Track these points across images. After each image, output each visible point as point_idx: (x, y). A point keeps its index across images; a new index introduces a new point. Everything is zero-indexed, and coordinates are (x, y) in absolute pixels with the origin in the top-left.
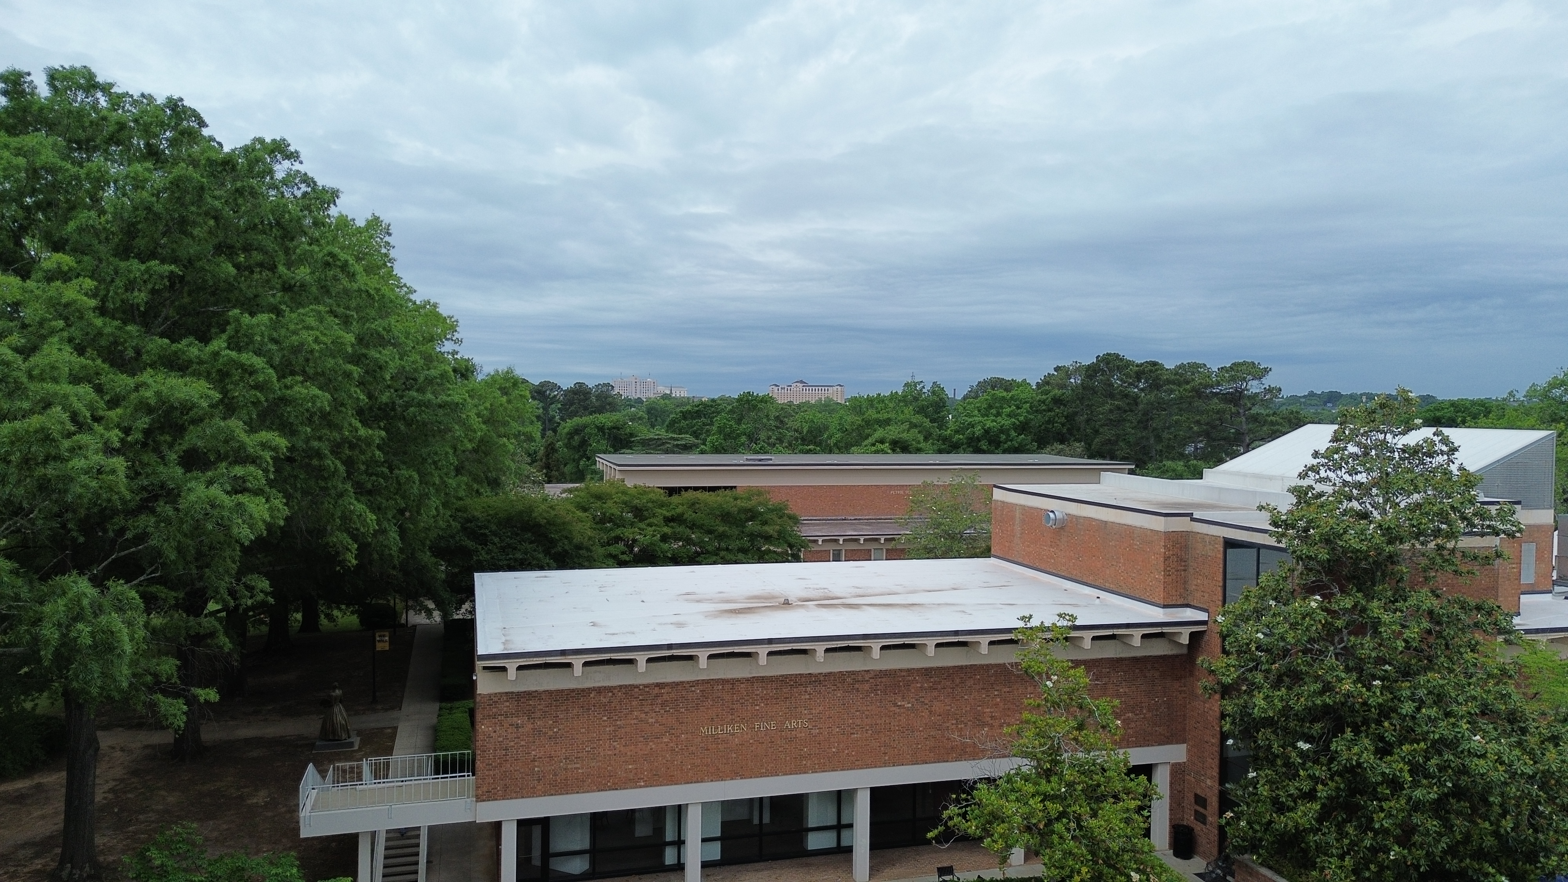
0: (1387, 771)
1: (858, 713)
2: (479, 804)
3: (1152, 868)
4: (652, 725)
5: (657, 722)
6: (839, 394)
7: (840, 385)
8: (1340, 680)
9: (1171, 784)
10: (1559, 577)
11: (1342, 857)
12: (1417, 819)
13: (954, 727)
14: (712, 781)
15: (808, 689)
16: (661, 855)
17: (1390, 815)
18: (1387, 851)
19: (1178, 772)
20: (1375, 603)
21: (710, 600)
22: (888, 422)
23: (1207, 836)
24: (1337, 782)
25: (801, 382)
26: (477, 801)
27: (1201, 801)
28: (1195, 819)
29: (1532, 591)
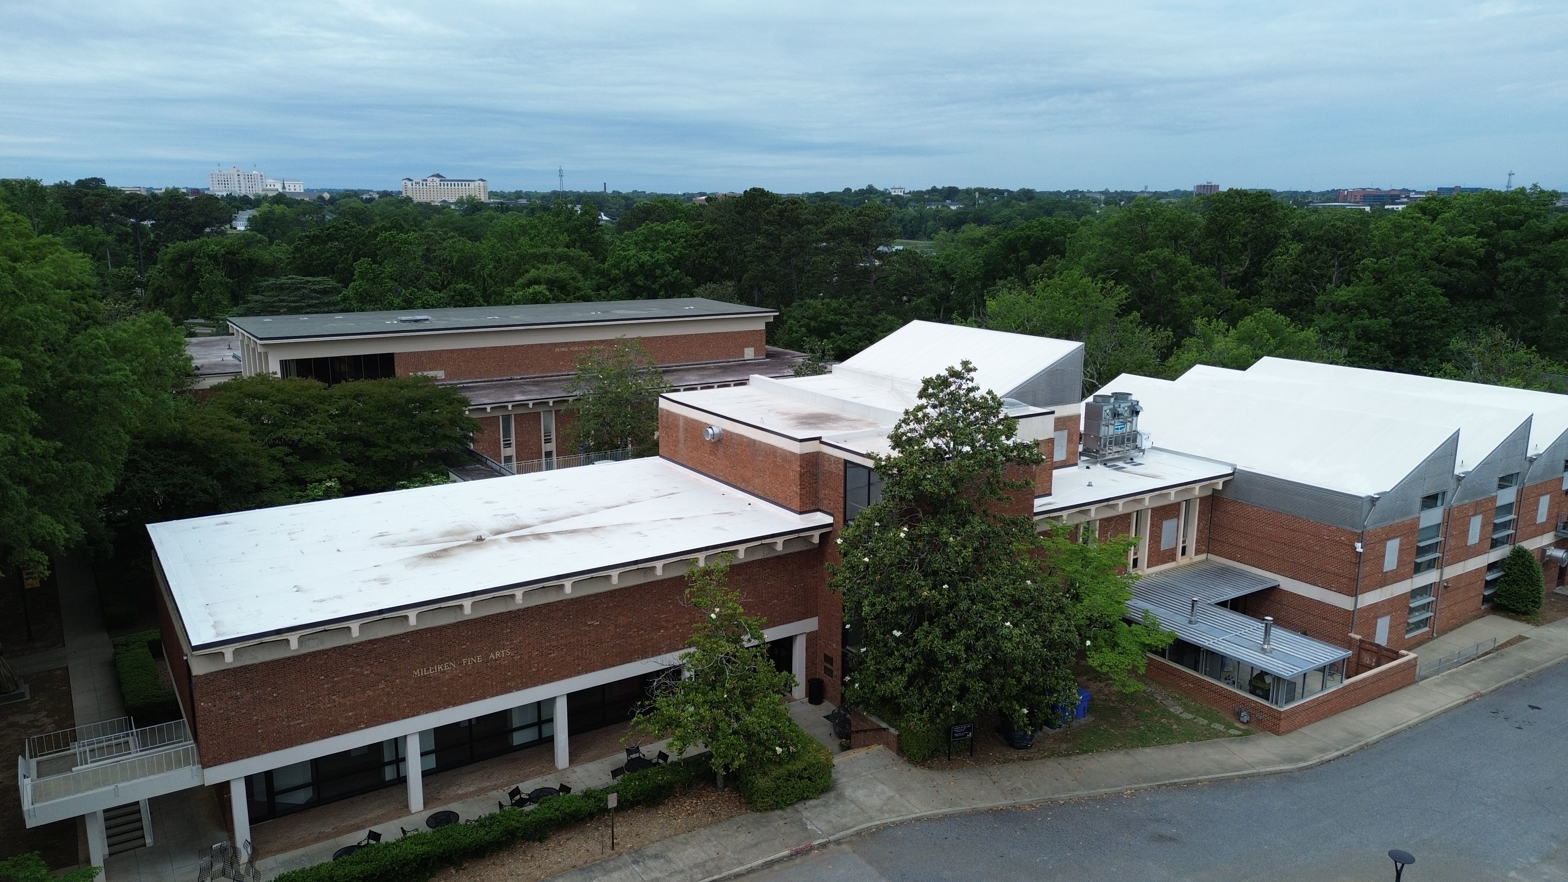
0: (950, 651)
1: (554, 637)
2: (205, 770)
3: (791, 740)
4: (368, 675)
5: (372, 672)
6: (482, 190)
7: (482, 180)
8: (921, 587)
9: (807, 648)
10: (1084, 450)
11: (921, 712)
12: (970, 683)
13: (635, 634)
14: (427, 713)
15: (510, 624)
16: (381, 773)
17: (952, 682)
18: (950, 705)
19: (811, 638)
20: (945, 530)
21: (404, 542)
22: (544, 258)
23: (832, 685)
24: (918, 660)
25: (438, 176)
26: (203, 768)
27: (829, 659)
28: (825, 673)
29: (1064, 465)
